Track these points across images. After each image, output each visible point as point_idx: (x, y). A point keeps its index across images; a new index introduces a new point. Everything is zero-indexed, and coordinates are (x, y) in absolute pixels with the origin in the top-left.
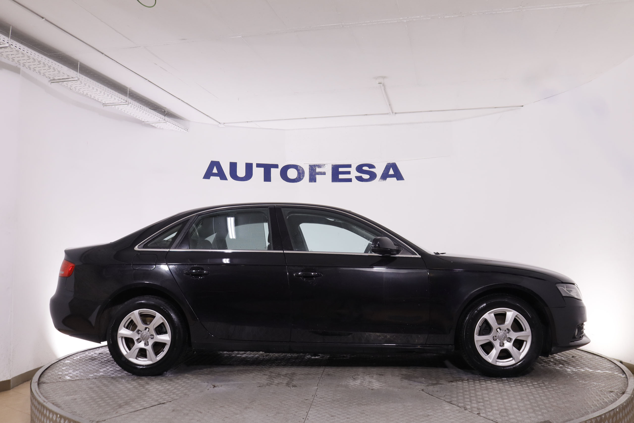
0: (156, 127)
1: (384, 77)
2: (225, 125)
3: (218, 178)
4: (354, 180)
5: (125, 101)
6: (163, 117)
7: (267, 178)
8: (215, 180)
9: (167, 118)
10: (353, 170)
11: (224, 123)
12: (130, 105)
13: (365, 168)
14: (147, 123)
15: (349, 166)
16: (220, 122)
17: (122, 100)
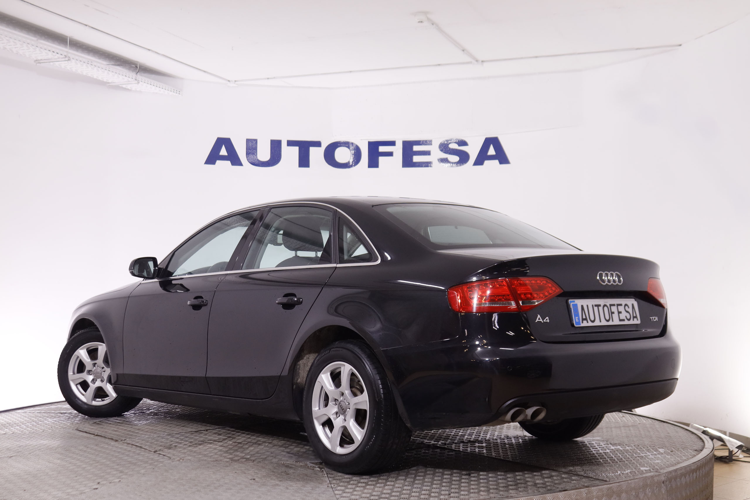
0: (131, 90)
1: (426, 13)
2: (238, 84)
3: (228, 163)
4: (435, 163)
6: (132, 75)
7: (304, 162)
8: (223, 165)
9: (141, 77)
10: (434, 149)
11: (236, 80)
13: (453, 146)
14: (113, 84)
15: (429, 143)
16: (229, 79)
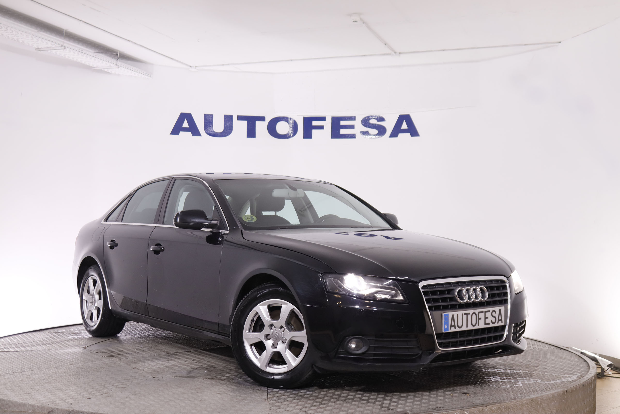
0: (111, 73)
1: (360, 14)
2: (197, 69)
3: (190, 133)
4: (359, 135)
5: (60, 46)
6: (114, 61)
7: (251, 133)
8: (185, 135)
9: (120, 63)
10: (358, 123)
11: (196, 66)
12: (68, 49)
13: (373, 121)
14: (97, 68)
15: (353, 118)
16: (191, 65)
17: (57, 45)
